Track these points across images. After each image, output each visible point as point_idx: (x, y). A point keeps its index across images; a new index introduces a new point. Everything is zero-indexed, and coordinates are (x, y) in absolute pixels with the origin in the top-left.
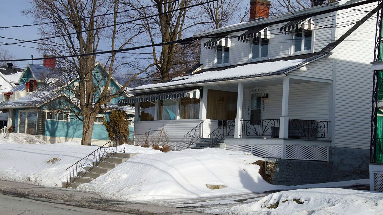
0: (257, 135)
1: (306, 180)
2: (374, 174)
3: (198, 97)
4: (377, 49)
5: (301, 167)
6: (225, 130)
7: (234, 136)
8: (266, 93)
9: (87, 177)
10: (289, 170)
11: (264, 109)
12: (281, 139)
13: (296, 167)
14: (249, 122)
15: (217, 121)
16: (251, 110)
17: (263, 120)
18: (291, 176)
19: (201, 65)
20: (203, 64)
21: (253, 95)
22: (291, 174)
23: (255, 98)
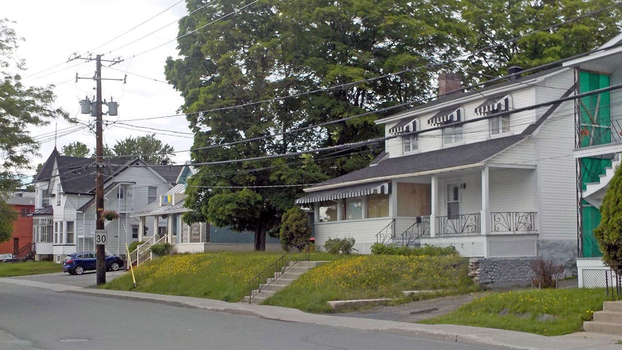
0: (456, 232)
1: (513, 280)
2: (583, 270)
3: (386, 192)
4: (577, 135)
5: (507, 265)
6: (420, 227)
7: (430, 234)
8: (463, 183)
9: (281, 284)
10: (494, 270)
11: (463, 201)
12: (483, 236)
13: (501, 265)
14: (447, 218)
15: (416, 218)
16: (448, 203)
17: (462, 215)
18: (497, 276)
19: (387, 153)
20: (388, 153)
21: (448, 185)
22: (496, 274)
23: (452, 189)
